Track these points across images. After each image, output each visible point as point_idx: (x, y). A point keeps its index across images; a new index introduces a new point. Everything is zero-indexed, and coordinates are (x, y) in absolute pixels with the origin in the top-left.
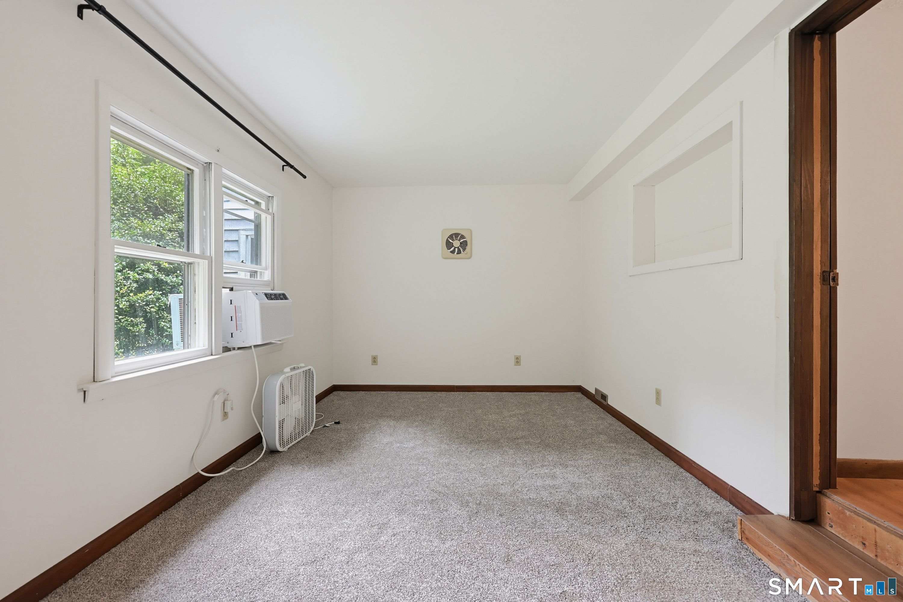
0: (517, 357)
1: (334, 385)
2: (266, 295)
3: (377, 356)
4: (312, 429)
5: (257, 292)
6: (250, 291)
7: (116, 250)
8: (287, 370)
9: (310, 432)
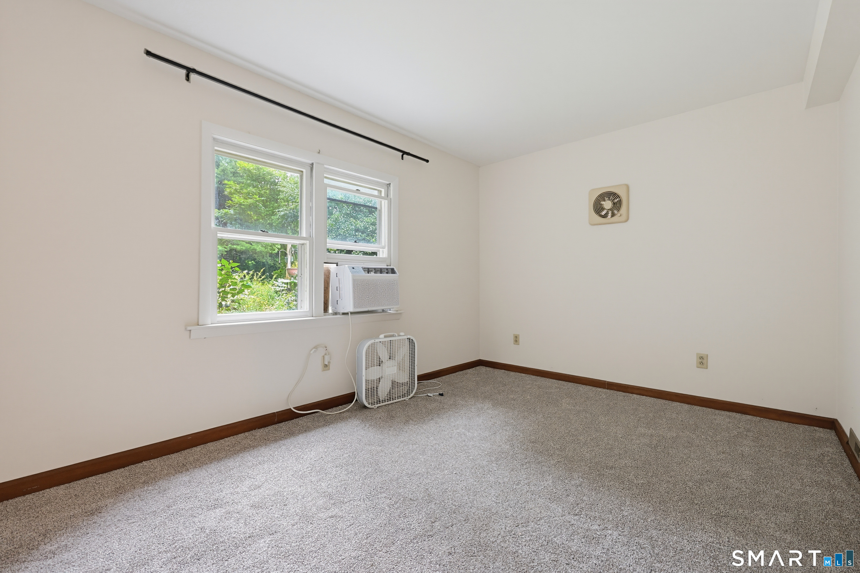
0: (702, 356)
1: (480, 360)
2: (364, 269)
3: (519, 335)
4: (411, 395)
5: (353, 266)
6: (347, 266)
7: (218, 235)
8: (382, 336)
9: (409, 397)
